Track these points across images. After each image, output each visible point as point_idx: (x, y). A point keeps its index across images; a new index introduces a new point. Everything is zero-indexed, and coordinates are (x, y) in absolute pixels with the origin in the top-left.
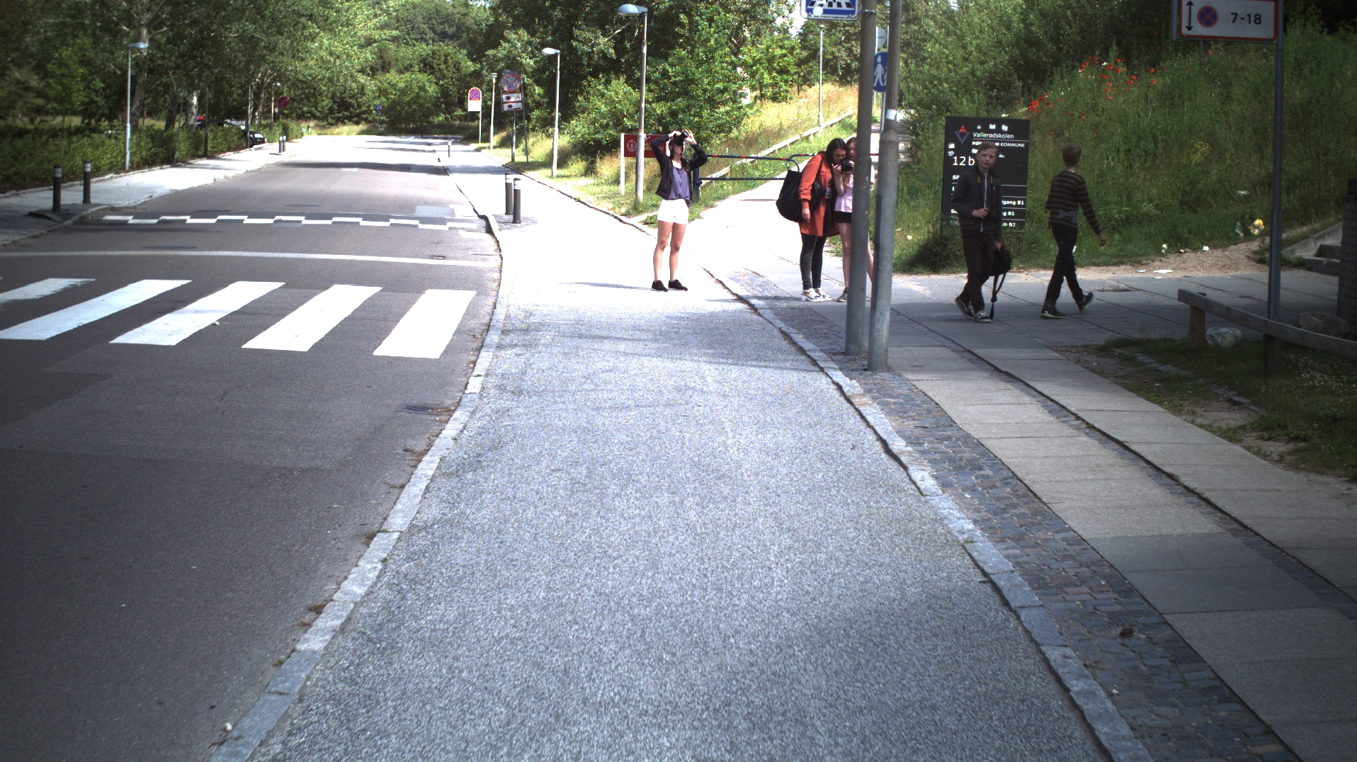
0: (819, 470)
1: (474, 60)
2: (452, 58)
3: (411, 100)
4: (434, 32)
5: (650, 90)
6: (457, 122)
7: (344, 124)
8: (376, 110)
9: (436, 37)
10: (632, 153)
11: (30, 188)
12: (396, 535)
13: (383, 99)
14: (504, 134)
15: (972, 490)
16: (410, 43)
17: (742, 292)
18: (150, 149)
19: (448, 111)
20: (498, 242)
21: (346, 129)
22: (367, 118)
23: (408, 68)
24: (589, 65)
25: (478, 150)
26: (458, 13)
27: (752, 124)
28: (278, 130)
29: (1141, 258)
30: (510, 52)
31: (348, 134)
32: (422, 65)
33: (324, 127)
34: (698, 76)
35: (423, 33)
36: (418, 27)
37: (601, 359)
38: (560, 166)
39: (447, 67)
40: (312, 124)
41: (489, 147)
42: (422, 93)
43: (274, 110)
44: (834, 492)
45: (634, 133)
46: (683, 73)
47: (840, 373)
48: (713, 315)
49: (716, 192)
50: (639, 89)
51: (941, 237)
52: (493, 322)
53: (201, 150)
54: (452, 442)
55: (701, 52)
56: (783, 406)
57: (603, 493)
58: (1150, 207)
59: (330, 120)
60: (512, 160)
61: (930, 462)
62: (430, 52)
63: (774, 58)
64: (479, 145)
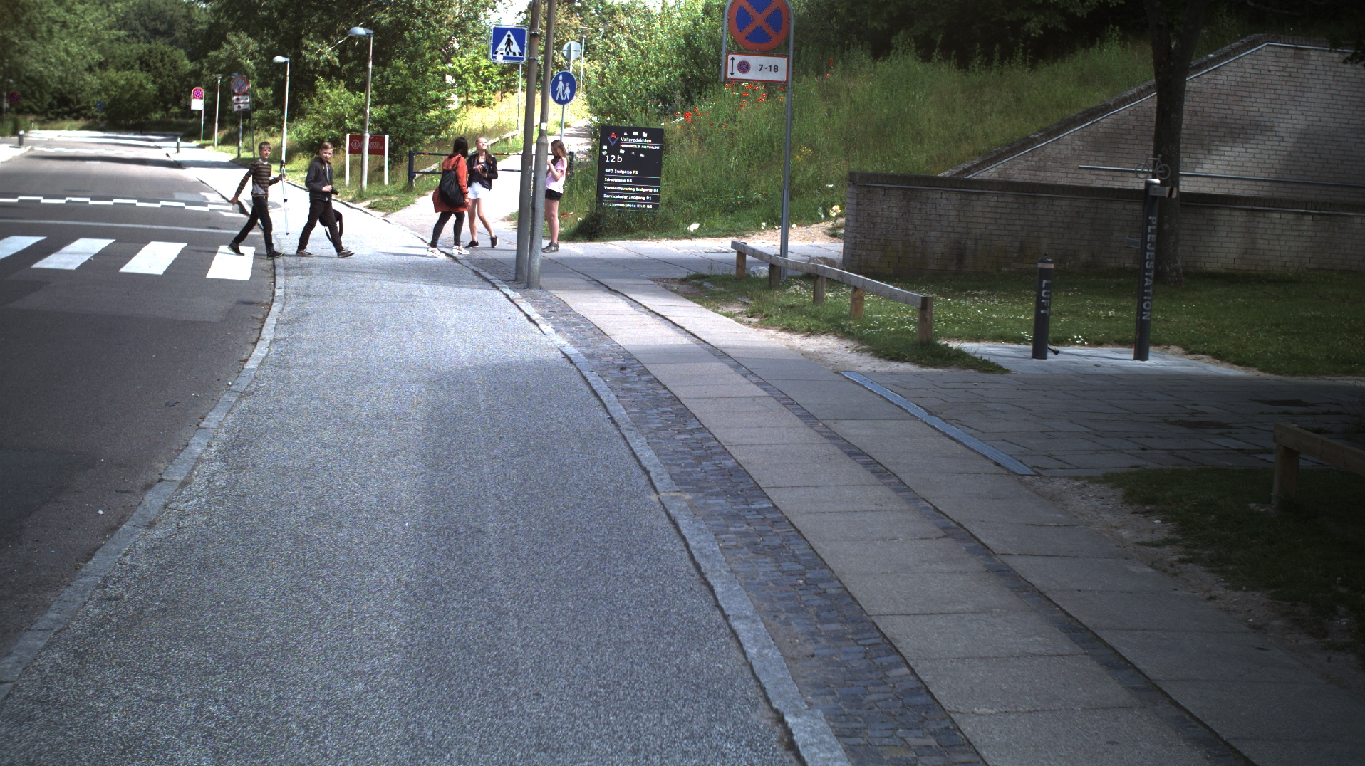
0: (489, 325)
1: (191, 61)
2: (168, 57)
3: (131, 97)
4: (146, 28)
6: (174, 119)
7: (64, 119)
8: (95, 106)
9: (148, 34)
10: (356, 150)
12: (269, 341)
13: (104, 96)
14: (226, 132)
15: (572, 332)
19: (165, 109)
21: (65, 124)
22: (86, 114)
23: (127, 66)
25: (202, 146)
26: (170, 10)
27: (459, 127)
28: (13, 125)
30: (231, 53)
31: (67, 129)
32: (139, 63)
34: (413, 85)
35: (135, 29)
39: (163, 65)
40: (31, 118)
41: (213, 145)
42: (142, 90)
45: (358, 134)
47: (509, 290)
51: (596, 215)
54: (280, 314)
55: (418, 64)
56: (471, 303)
57: (371, 330)
58: (760, 196)
59: (50, 115)
60: (239, 155)
61: (552, 323)
62: (146, 50)
63: (479, 68)
64: (203, 142)
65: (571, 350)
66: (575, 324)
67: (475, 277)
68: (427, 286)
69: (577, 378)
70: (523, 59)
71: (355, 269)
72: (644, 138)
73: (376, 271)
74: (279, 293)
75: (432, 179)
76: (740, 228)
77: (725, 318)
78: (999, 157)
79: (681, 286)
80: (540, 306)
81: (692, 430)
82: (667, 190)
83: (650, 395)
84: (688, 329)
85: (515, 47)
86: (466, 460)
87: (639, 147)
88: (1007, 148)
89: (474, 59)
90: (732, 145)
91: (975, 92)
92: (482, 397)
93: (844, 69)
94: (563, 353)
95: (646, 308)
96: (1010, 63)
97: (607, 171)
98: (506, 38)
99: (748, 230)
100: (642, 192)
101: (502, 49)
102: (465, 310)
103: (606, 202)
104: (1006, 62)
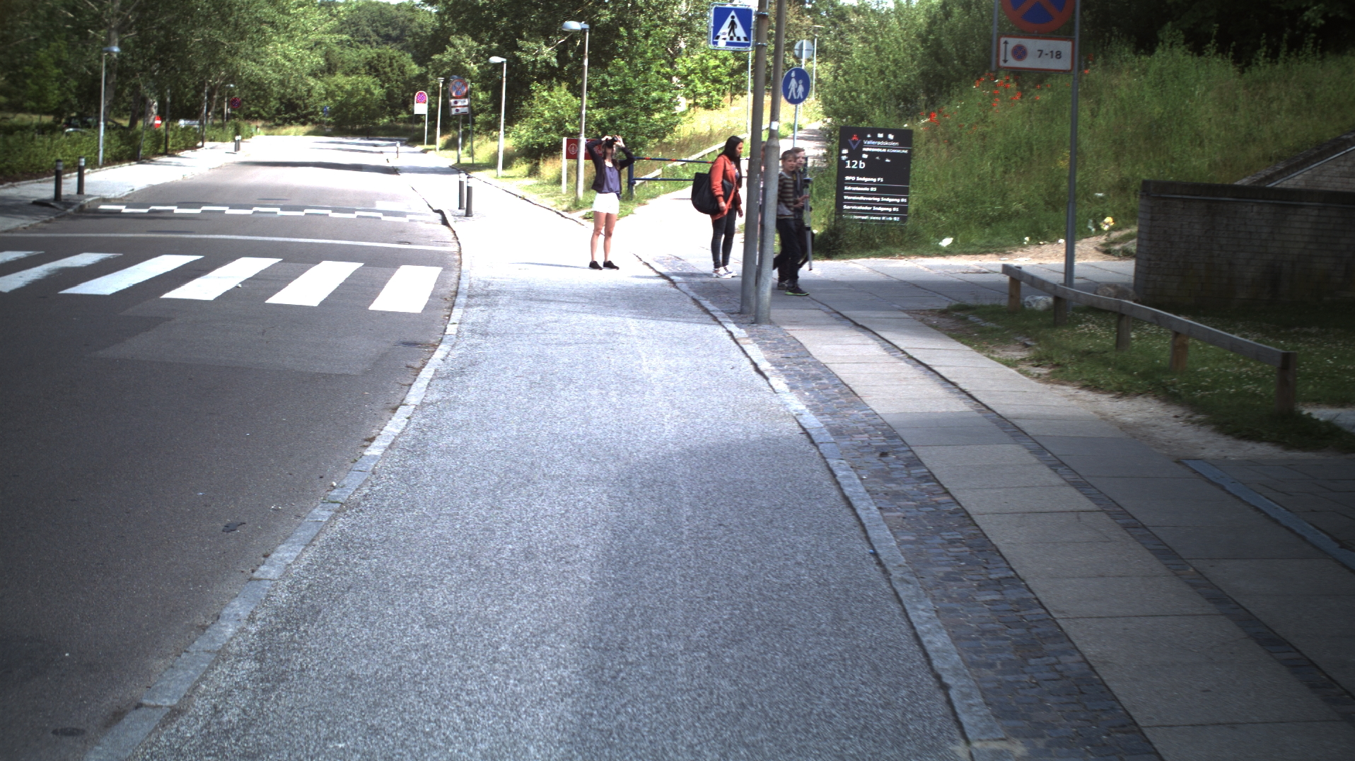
0: (706, 379)
1: (419, 64)
2: (397, 61)
3: (358, 101)
4: (378, 34)
5: (590, 98)
6: (401, 125)
7: (291, 124)
8: (322, 111)
9: (380, 40)
10: (572, 156)
11: (23, 180)
12: (414, 407)
13: (330, 101)
14: (449, 137)
15: (811, 390)
16: (354, 45)
17: (664, 270)
18: (119, 147)
19: (393, 113)
20: (454, 232)
21: (293, 129)
22: (313, 119)
23: (354, 71)
24: (533, 73)
25: (425, 151)
26: (401, 16)
27: (685, 130)
28: (231, 131)
29: (1006, 249)
30: (455, 57)
31: (295, 135)
32: (367, 67)
33: (270, 128)
34: (635, 85)
35: (367, 35)
36: (363, 30)
37: (549, 314)
38: (504, 167)
39: (392, 70)
40: (260, 123)
41: (435, 150)
42: (368, 96)
43: (227, 110)
44: (714, 390)
45: (575, 137)
46: (621, 83)
47: (733, 325)
48: (639, 288)
49: (648, 191)
50: (580, 96)
51: (835, 228)
52: (460, 290)
53: (162, 147)
54: (442, 362)
55: (639, 61)
56: (686, 344)
57: (552, 388)
58: (1019, 206)
59: (277, 120)
60: (459, 161)
61: (786, 375)
62: (375, 55)
63: (707, 68)
64: (426, 146)
65: (811, 421)
66: (816, 378)
67: (694, 307)
68: (635, 321)
69: (820, 474)
70: (749, 45)
71: (551, 298)
72: (890, 141)
73: (577, 299)
74: (451, 329)
75: (654, 187)
76: (999, 243)
77: (1005, 368)
78: (1307, 161)
79: (942, 320)
80: (770, 348)
81: (999, 581)
82: (914, 200)
83: (927, 506)
84: (962, 386)
85: (740, 31)
86: (651, 655)
87: (884, 150)
88: (1316, 152)
89: (702, 59)
90: (984, 149)
91: (1260, 88)
92: (687, 510)
93: (1105, 64)
94: (800, 425)
95: (904, 352)
96: (1297, 55)
97: (848, 178)
98: (729, 20)
99: (1010, 246)
100: (887, 202)
101: (724, 34)
102: (677, 355)
103: (846, 214)
104: (1292, 54)
